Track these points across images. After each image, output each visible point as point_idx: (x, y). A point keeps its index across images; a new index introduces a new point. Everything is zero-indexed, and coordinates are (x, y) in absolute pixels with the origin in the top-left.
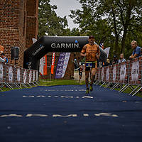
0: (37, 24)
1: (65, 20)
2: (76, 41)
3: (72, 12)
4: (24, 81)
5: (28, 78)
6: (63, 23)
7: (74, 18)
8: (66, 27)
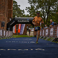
1: (23, 11)
2: (28, 20)
3: (26, 8)
4: (7, 36)
6: (23, 12)
7: (27, 10)
8: (24, 14)
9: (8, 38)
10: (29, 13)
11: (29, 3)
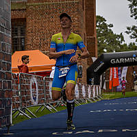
0: (96, 42)
1: (121, 36)
2: (134, 56)
3: (128, 28)
4: (89, 96)
5: (92, 93)
6: (120, 40)
7: (130, 34)
8: (123, 43)
9: (93, 100)
10: (135, 39)
11: (134, 17)
